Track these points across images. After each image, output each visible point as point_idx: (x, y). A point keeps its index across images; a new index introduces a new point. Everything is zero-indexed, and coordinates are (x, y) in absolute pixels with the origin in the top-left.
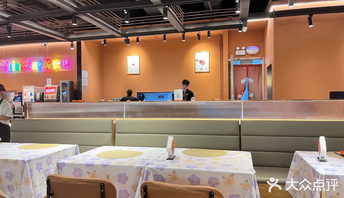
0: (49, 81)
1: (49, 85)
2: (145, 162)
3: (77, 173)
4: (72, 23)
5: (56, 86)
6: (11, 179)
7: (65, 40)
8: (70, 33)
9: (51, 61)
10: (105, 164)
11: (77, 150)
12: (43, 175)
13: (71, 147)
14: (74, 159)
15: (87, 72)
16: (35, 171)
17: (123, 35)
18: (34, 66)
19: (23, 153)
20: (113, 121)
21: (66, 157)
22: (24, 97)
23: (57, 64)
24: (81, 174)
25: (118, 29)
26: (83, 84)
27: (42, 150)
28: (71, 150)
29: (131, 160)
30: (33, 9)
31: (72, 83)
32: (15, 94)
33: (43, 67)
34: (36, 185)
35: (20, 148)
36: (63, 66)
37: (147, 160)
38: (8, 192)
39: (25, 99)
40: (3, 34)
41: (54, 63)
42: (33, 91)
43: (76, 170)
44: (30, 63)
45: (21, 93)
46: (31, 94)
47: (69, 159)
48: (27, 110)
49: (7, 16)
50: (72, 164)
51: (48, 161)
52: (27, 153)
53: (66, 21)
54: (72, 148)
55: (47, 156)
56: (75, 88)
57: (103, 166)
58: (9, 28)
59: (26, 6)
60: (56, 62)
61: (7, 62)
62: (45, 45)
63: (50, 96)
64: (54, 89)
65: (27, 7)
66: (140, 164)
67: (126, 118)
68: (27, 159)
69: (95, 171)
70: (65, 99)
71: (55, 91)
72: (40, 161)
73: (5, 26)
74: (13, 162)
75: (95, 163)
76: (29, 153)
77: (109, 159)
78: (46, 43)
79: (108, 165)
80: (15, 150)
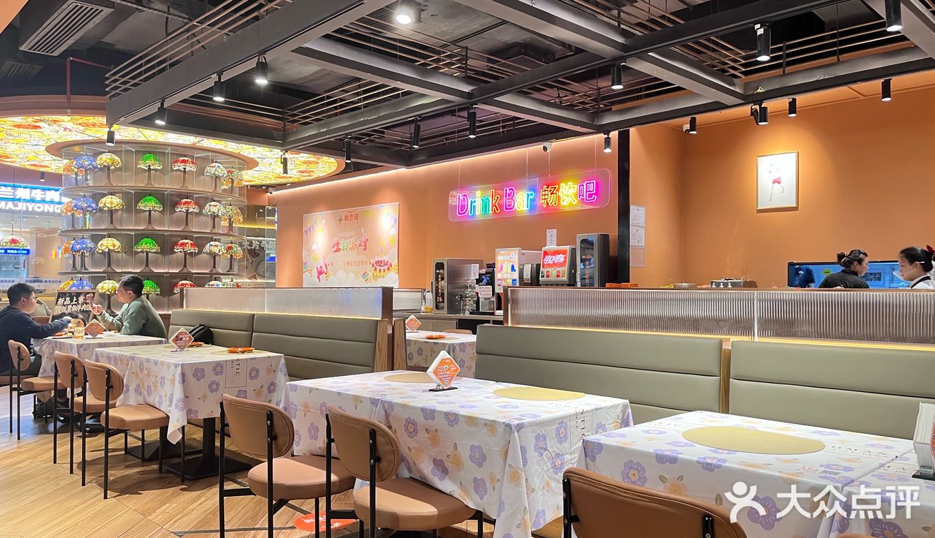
0: (552, 234)
1: (551, 246)
2: (836, 474)
3: (634, 475)
4: (611, 84)
5: (567, 248)
6: (480, 465)
7: (592, 131)
8: (604, 111)
9: (557, 186)
10: (709, 461)
11: (626, 415)
12: (549, 465)
13: (613, 404)
14: (623, 436)
15: (644, 209)
16: (532, 455)
17: (747, 99)
18: (518, 200)
19: (505, 407)
20: (721, 342)
21: (600, 427)
22: (498, 276)
23: (569, 193)
24: (643, 480)
25: (733, 84)
26: (632, 242)
27: (545, 403)
28: (613, 413)
29: (788, 461)
30: (521, 65)
31: (605, 238)
32: (481, 268)
33: (537, 203)
34: (533, 487)
35: (498, 393)
36: (585, 197)
37: (841, 470)
38: (473, 493)
39: (500, 280)
40: (459, 131)
41: (563, 190)
42: (517, 260)
43: (630, 465)
44: (511, 196)
45: (492, 266)
46: (513, 267)
47: (612, 435)
48: (509, 306)
49: (467, 88)
50: (620, 450)
51: (560, 432)
52: (513, 407)
53: (594, 82)
54: (615, 407)
55: (558, 421)
56: (613, 251)
57: (703, 467)
58: (472, 117)
59: (505, 59)
60: (568, 187)
61: (465, 195)
62: (545, 149)
63: (553, 272)
64: (563, 256)
65: (509, 61)
66: (820, 477)
67: (760, 335)
68: (516, 422)
69: (681, 478)
70: (587, 281)
71: (565, 262)
72: (542, 429)
73: (461, 114)
74: (486, 424)
75: (679, 456)
76: (518, 407)
77: (718, 451)
78: (546, 144)
79: (719, 467)
80: (489, 397)
